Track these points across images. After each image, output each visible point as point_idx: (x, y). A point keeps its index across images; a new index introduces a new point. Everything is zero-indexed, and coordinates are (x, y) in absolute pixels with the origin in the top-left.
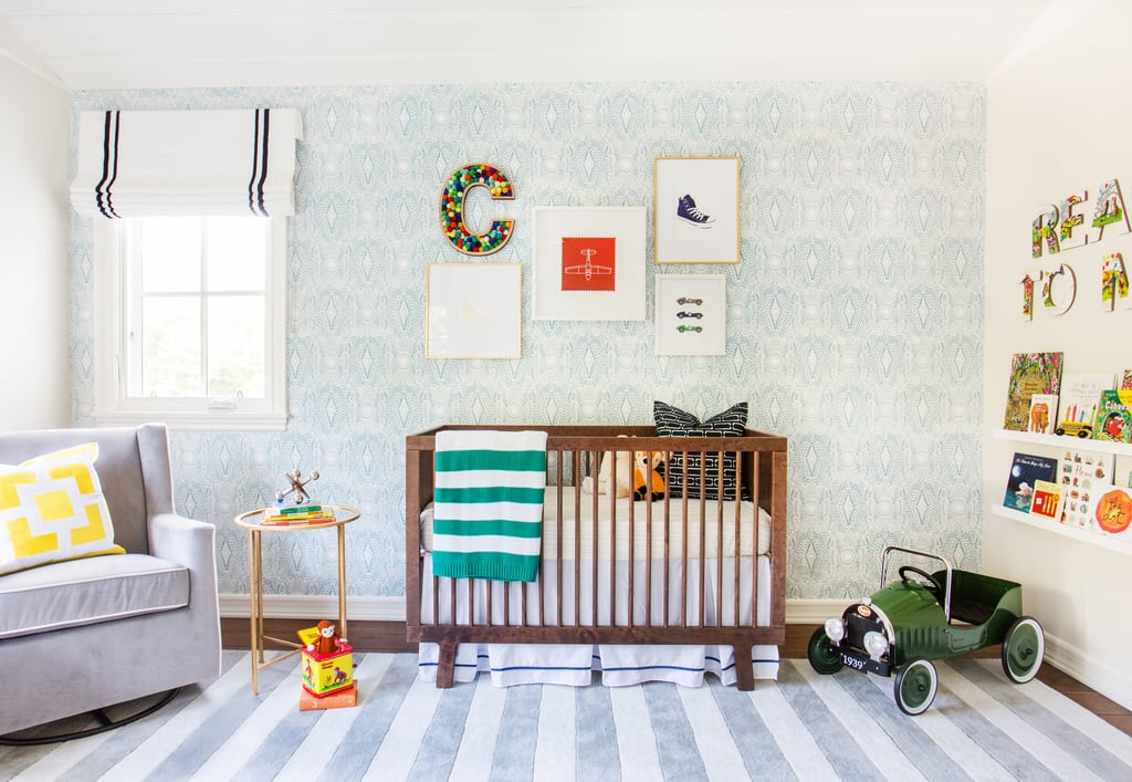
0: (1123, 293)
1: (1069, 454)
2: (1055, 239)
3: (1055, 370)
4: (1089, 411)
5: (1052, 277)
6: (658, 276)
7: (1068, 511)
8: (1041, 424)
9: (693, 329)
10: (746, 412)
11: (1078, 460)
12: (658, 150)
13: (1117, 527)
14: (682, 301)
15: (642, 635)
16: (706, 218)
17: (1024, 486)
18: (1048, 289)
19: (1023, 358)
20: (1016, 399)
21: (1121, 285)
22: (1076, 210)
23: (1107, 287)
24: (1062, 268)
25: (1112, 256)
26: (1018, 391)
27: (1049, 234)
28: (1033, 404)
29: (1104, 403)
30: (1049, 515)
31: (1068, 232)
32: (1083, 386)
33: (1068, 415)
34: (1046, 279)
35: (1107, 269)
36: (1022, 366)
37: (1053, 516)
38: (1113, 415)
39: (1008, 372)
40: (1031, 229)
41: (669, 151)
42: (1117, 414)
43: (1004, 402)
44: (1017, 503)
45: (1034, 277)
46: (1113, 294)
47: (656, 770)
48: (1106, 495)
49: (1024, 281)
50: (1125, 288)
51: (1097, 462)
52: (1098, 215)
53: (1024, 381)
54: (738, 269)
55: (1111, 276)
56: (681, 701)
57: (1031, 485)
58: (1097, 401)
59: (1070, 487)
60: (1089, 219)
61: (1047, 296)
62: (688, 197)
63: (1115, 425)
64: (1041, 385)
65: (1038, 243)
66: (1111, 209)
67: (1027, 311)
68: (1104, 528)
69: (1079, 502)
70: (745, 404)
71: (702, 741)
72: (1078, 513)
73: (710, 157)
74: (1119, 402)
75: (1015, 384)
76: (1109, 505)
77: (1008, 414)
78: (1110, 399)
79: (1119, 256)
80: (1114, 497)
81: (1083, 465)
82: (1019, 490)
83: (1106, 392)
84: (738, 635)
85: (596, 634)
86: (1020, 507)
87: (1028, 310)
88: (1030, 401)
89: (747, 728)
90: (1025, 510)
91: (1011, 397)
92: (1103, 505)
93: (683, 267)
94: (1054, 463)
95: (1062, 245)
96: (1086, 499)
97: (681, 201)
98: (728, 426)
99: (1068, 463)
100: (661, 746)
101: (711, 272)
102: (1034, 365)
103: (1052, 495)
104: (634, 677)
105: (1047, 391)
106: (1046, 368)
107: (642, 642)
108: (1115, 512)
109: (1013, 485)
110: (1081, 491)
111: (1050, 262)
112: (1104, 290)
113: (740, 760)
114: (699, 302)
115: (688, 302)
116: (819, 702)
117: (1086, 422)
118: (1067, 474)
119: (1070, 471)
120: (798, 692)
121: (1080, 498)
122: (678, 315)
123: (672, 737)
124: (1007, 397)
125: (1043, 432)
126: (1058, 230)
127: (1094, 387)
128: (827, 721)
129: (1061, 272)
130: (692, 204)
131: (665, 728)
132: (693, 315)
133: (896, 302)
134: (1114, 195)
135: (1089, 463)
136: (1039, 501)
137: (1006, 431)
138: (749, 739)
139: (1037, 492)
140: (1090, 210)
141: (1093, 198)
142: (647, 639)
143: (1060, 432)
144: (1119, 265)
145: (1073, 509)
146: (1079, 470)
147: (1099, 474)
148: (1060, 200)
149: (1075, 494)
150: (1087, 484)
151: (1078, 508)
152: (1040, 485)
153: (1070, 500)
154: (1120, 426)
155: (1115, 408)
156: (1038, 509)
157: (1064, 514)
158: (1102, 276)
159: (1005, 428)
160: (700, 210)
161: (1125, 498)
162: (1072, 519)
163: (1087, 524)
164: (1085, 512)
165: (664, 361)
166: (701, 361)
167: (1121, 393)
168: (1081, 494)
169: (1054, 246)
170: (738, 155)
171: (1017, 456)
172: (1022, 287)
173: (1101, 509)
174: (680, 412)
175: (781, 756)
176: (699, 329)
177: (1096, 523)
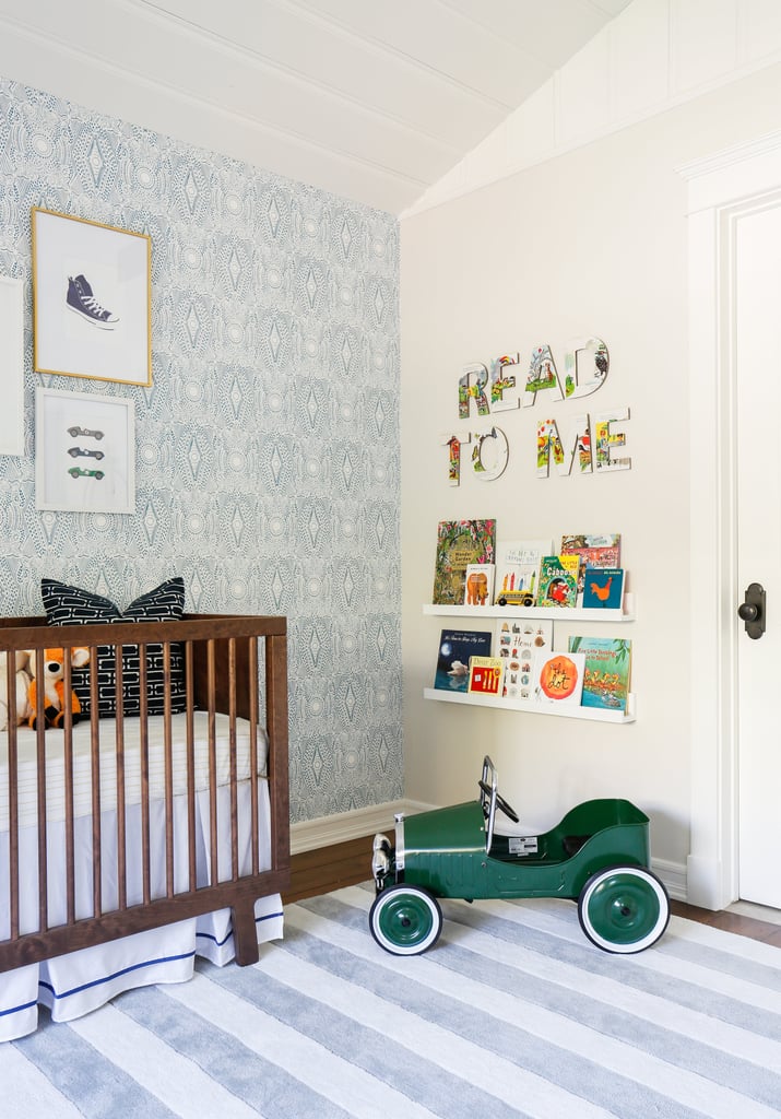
0: (559, 459)
1: (506, 625)
2: (485, 400)
3: (489, 539)
4: (528, 579)
5: (482, 439)
6: (40, 391)
7: (509, 685)
8: (479, 596)
9: (92, 474)
10: (182, 590)
11: (516, 630)
12: (34, 196)
13: (564, 692)
14: (75, 432)
15: (115, 924)
16: (107, 314)
17: (456, 665)
18: (477, 452)
19: (452, 526)
20: (446, 571)
21: (557, 452)
22: (508, 372)
23: (542, 453)
24: (494, 431)
25: (548, 422)
26: (447, 561)
27: (476, 394)
28: (468, 575)
29: (545, 570)
30: (491, 691)
31: (498, 394)
32: (520, 554)
33: (505, 585)
34: (476, 442)
35: (542, 435)
36: (450, 535)
37: (496, 692)
38: (556, 581)
39: (434, 543)
40: (457, 387)
41: (52, 202)
42: (560, 580)
43: (430, 575)
44: (451, 684)
45: (463, 438)
46: (548, 460)
47: (236, 1103)
48: (548, 663)
49: (450, 443)
50: (561, 455)
51: (536, 631)
52: (532, 379)
53: (455, 551)
54: (148, 393)
55: (547, 442)
56: (182, 1005)
57: (466, 662)
58: (537, 568)
59: (510, 660)
60: (522, 382)
61: (477, 459)
62: (81, 278)
63: (559, 591)
64: (474, 554)
65: (465, 402)
66: (544, 375)
67: (453, 476)
68: (551, 696)
69: (520, 674)
70: (179, 580)
71: (255, 1043)
72: (519, 686)
73: (110, 227)
74: (561, 568)
75: (444, 555)
76: (553, 672)
77: (437, 587)
78: (552, 565)
79: (554, 422)
80: (557, 664)
81: (522, 635)
82: (452, 669)
83: (546, 558)
84: (239, 890)
85: (47, 942)
86: (455, 687)
87: (454, 474)
88: (464, 572)
89: (292, 1007)
90: (462, 689)
91: (439, 569)
92: (547, 672)
93: (74, 381)
94: (487, 636)
95: (493, 407)
96: (527, 669)
97: (71, 283)
98: (165, 610)
99: (505, 634)
100: (214, 1072)
101: (113, 394)
102: (466, 533)
103: (492, 670)
104: (104, 992)
105: (483, 560)
106: (478, 536)
107: (117, 935)
108: (560, 678)
109: (444, 664)
110: (521, 662)
111: (478, 424)
112: (539, 456)
113: (321, 1049)
114: (98, 435)
115: (83, 434)
116: (338, 951)
117: (526, 590)
118: (505, 647)
119: (508, 643)
120: (308, 947)
121: (520, 669)
122: (70, 452)
123: (216, 1054)
124: (434, 569)
125: (483, 603)
126: (488, 391)
127: (531, 554)
128: (365, 968)
129: (493, 434)
130: (88, 291)
131: (197, 1046)
132: (92, 454)
133: (322, 457)
134: (548, 361)
135: (527, 633)
136: (478, 678)
137: (437, 605)
138: (305, 1019)
139: (475, 669)
140: (522, 373)
141: (527, 360)
142: (123, 929)
143: (503, 602)
144: (554, 430)
145: (514, 682)
146: (518, 641)
147: (539, 642)
148: (490, 358)
149: (514, 666)
150: (527, 654)
151: (519, 680)
152: (477, 661)
153: (511, 672)
154: (565, 592)
155: (557, 574)
156: (477, 687)
157: (505, 689)
158: (538, 442)
159: (435, 603)
160: (99, 300)
161: (567, 663)
162: (513, 692)
163: (532, 695)
164: (527, 682)
165: (49, 520)
166: (101, 521)
167: (561, 559)
168: (521, 666)
169: (483, 408)
170: (146, 233)
171: (445, 633)
172: (448, 450)
173: (545, 678)
174: (85, 594)
175: (357, 1026)
176: (99, 475)
177: (542, 692)
